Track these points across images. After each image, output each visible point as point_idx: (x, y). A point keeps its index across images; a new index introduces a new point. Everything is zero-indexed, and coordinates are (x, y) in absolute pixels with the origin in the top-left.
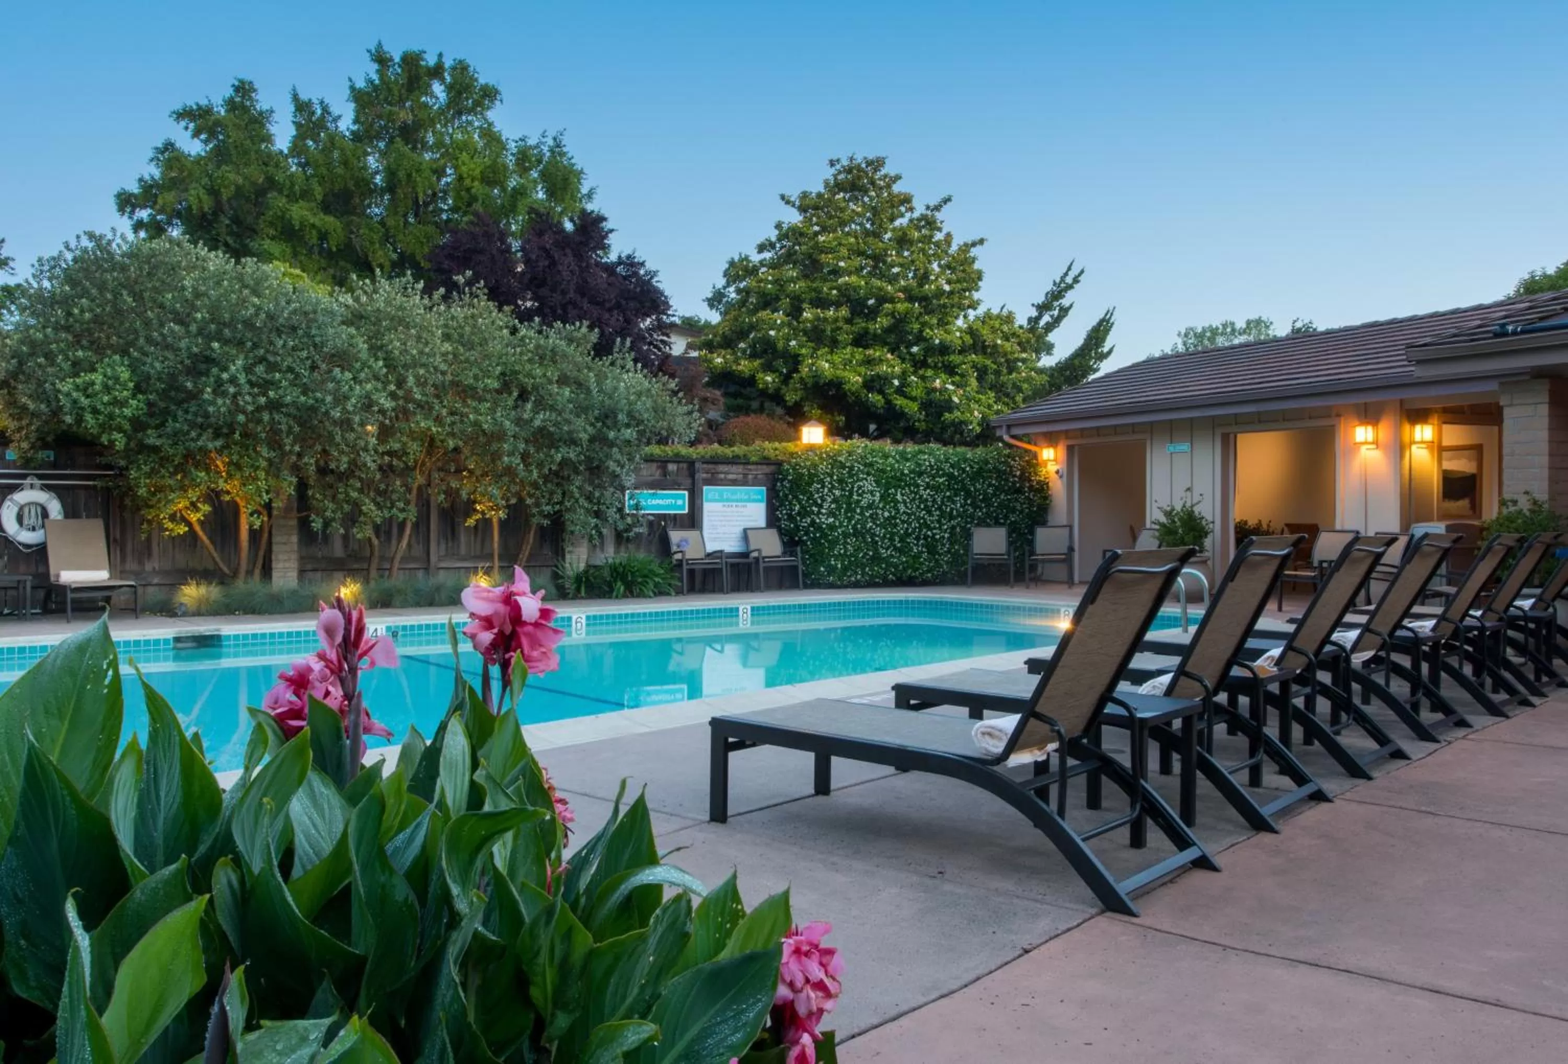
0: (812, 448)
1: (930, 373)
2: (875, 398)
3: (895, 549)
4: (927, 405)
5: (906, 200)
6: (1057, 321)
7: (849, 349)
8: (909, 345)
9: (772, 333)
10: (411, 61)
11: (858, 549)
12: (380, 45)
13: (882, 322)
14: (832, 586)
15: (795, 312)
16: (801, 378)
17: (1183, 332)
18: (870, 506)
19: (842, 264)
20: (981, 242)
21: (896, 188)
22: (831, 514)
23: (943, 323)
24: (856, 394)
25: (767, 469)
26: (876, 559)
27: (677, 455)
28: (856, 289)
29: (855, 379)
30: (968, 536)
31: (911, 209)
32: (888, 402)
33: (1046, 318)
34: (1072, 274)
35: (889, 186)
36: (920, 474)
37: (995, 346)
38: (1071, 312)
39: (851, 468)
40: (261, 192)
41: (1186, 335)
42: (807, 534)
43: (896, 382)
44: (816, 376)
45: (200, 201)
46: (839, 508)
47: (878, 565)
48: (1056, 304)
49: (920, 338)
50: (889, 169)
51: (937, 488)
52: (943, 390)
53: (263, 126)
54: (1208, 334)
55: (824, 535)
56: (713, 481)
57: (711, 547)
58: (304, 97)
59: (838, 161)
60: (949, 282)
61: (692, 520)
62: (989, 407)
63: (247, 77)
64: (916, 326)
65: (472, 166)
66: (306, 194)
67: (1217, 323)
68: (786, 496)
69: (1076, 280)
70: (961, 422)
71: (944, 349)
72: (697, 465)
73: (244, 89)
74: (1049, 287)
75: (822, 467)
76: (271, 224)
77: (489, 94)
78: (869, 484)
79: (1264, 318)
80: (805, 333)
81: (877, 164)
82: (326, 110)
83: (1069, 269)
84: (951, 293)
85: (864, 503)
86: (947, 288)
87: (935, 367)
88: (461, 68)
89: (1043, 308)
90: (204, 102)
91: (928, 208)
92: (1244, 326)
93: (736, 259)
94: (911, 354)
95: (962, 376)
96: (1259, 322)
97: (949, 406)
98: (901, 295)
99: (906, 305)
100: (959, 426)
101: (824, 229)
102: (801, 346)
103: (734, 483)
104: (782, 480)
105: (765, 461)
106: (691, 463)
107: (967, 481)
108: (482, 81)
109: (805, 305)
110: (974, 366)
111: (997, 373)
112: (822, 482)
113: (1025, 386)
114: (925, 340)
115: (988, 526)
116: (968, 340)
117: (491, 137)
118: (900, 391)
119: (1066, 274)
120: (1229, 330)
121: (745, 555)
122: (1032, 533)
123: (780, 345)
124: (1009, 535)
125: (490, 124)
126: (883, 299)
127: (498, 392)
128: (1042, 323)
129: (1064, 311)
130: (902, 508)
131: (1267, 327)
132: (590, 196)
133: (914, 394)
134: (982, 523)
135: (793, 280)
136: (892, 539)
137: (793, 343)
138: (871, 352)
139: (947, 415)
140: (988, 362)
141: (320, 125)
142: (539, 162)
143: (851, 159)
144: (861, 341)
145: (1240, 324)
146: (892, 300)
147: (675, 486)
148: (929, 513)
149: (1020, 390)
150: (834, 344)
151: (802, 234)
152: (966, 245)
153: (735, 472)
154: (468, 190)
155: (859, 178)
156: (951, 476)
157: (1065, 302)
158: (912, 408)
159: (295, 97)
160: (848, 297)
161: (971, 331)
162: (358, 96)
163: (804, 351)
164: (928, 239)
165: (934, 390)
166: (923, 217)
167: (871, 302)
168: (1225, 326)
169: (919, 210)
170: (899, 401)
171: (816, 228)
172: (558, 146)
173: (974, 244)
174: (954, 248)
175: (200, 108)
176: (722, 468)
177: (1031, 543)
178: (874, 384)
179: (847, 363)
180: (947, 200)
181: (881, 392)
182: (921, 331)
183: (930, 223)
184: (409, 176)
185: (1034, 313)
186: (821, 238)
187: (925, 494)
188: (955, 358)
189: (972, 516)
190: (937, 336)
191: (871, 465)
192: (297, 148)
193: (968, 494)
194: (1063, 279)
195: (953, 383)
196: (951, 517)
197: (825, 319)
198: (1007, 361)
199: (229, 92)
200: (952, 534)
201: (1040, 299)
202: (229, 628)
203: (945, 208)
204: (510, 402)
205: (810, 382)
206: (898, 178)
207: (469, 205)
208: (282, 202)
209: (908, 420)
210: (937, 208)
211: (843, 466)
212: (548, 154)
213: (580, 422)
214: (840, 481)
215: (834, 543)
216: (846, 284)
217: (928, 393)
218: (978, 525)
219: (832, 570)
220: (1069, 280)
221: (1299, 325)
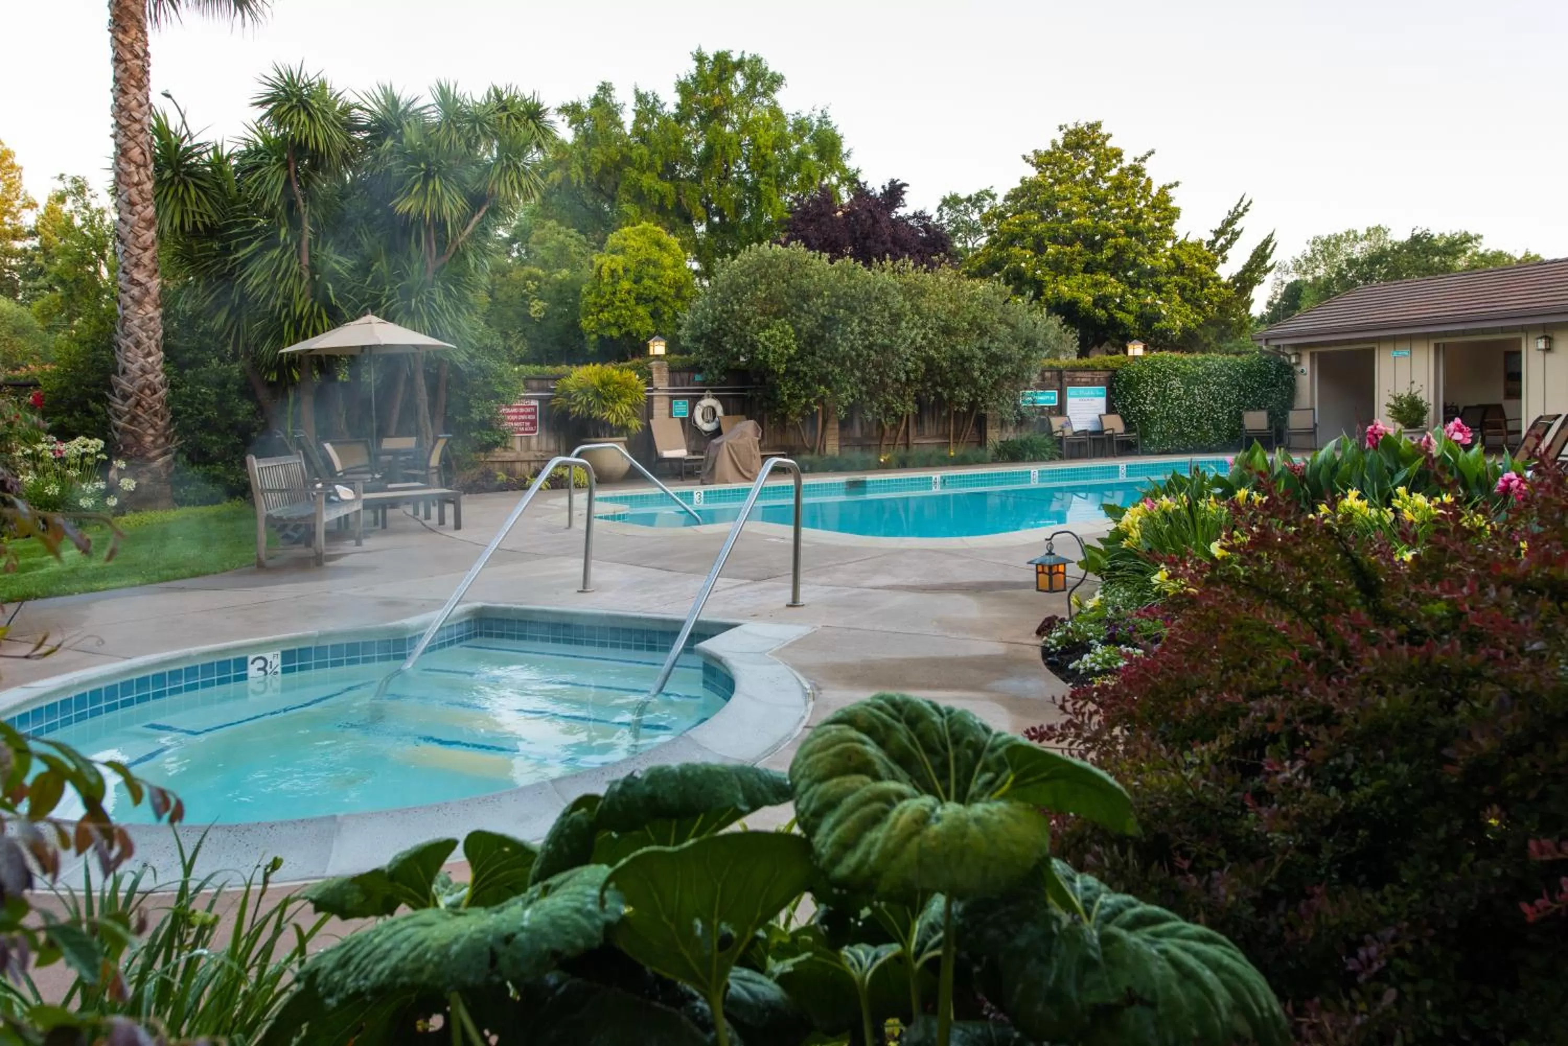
0: (1135, 358)
1: (1142, 291)
2: (1100, 313)
3: (1193, 427)
4: (1140, 317)
5: (1118, 154)
6: (1230, 242)
7: (1080, 276)
8: (1126, 270)
9: (1023, 265)
10: (721, 58)
11: (1169, 428)
12: (700, 48)
13: (1108, 253)
14: (1152, 453)
15: (1039, 248)
16: (1047, 300)
17: (1311, 240)
18: (1177, 398)
19: (1074, 209)
20: (1177, 184)
21: (1109, 144)
22: (1153, 404)
23: (1152, 251)
24: (1087, 312)
25: (1106, 374)
26: (1182, 434)
27: (1051, 366)
28: (1085, 228)
29: (1087, 299)
30: (1240, 417)
31: (1121, 161)
32: (1111, 316)
33: (1222, 241)
34: (1243, 204)
35: (1103, 143)
36: (1209, 375)
37: (1194, 268)
38: (1241, 235)
39: (1165, 372)
40: (618, 167)
41: (1314, 243)
42: (1135, 417)
43: (1118, 300)
44: (1058, 297)
45: (579, 176)
46: (1157, 400)
47: (1182, 438)
48: (1229, 229)
49: (1134, 265)
50: (1104, 131)
51: (1221, 385)
52: (1153, 305)
53: (617, 115)
54: (1333, 241)
55: (1148, 419)
56: (1073, 384)
57: (1077, 427)
58: (642, 91)
59: (1066, 126)
60: (1158, 220)
61: (1060, 409)
62: (1187, 317)
63: (607, 81)
64: (1132, 255)
65: (765, 138)
66: (651, 166)
67: (1340, 231)
68: (1121, 392)
69: (1246, 209)
70: (1166, 330)
71: (1153, 272)
72: (1065, 373)
73: (605, 88)
74: (1225, 216)
75: (1146, 372)
76: (627, 191)
77: (777, 81)
78: (1176, 383)
79: (1383, 226)
80: (1047, 263)
81: (1095, 127)
82: (656, 100)
83: (1242, 200)
84: (1161, 228)
85: (1173, 396)
86: (1157, 224)
87: (1146, 287)
88: (757, 60)
89: (1219, 233)
90: (575, 101)
91: (1136, 160)
92: (1365, 233)
93: (948, 197)
94: (1126, 276)
95: (1168, 293)
96: (1378, 229)
97: (1158, 317)
98: (1122, 232)
99: (1125, 239)
100: (1163, 333)
101: (1058, 181)
102: (1045, 275)
103: (1087, 384)
104: (1118, 382)
105: (1106, 368)
106: (1060, 372)
107: (1241, 379)
108: (771, 70)
109: (1047, 243)
110: (1177, 284)
111: (1193, 290)
112: (1146, 382)
113: (1216, 299)
114: (1138, 265)
115: (1254, 410)
116: (1172, 264)
117: (776, 113)
118: (1119, 307)
119: (1239, 205)
120: (1352, 237)
121: (1101, 432)
122: (1287, 413)
123: (1029, 274)
124: (1269, 414)
125: (775, 103)
126: (1107, 235)
127: (968, 331)
128: (1218, 245)
129: (1236, 235)
130: (1198, 399)
131: (1385, 233)
132: (848, 155)
133: (1131, 308)
134: (1250, 409)
135: (1035, 223)
136: (1191, 421)
137: (1039, 272)
138: (1098, 277)
139: (1156, 324)
140: (1188, 281)
141: (653, 111)
142: (811, 130)
143: (1076, 124)
144: (1088, 269)
145: (1362, 232)
146: (1114, 236)
147: (1050, 387)
148: (1216, 402)
149: (1211, 302)
150: (1069, 271)
151: (1040, 186)
152: (1164, 187)
153: (1087, 376)
154: (763, 157)
155: (1083, 139)
156: (1229, 376)
157: (1237, 227)
158: (1129, 319)
159: (636, 92)
160: (1077, 235)
161: (1173, 257)
162: (683, 88)
163: (1047, 278)
164: (1136, 184)
165: (1146, 305)
166: (1132, 168)
167: (1098, 238)
168: (1348, 233)
169: (1127, 161)
170: (1120, 315)
171: (1051, 180)
172: (825, 117)
173: (1171, 187)
174: (1154, 191)
175: (573, 104)
176: (1078, 374)
177: (1285, 421)
178: (1101, 302)
179: (1080, 286)
180: (1151, 153)
181: (1104, 307)
182: (1135, 259)
183: (1137, 171)
184: (723, 148)
185: (1212, 237)
186: (1057, 188)
187: (1213, 388)
188: (1162, 279)
189: (1243, 404)
190: (1148, 263)
191: (1177, 370)
192: (637, 131)
193: (1241, 388)
194: (1236, 209)
195: (1161, 299)
196: (1230, 405)
197: (1065, 253)
198: (1201, 279)
199: (593, 91)
200: (1230, 416)
201: (1217, 226)
202: (869, 477)
203: (1149, 159)
204: (975, 336)
205: (1053, 302)
206: (1110, 136)
207: (764, 167)
208: (634, 174)
209: (1125, 329)
210: (1143, 159)
211: (1159, 371)
212: (817, 124)
213: (1015, 348)
214: (1158, 381)
215: (1153, 424)
216: (1079, 225)
217: (1141, 308)
218: (1247, 410)
219: (1152, 442)
220: (1240, 209)
221: (1417, 232)
